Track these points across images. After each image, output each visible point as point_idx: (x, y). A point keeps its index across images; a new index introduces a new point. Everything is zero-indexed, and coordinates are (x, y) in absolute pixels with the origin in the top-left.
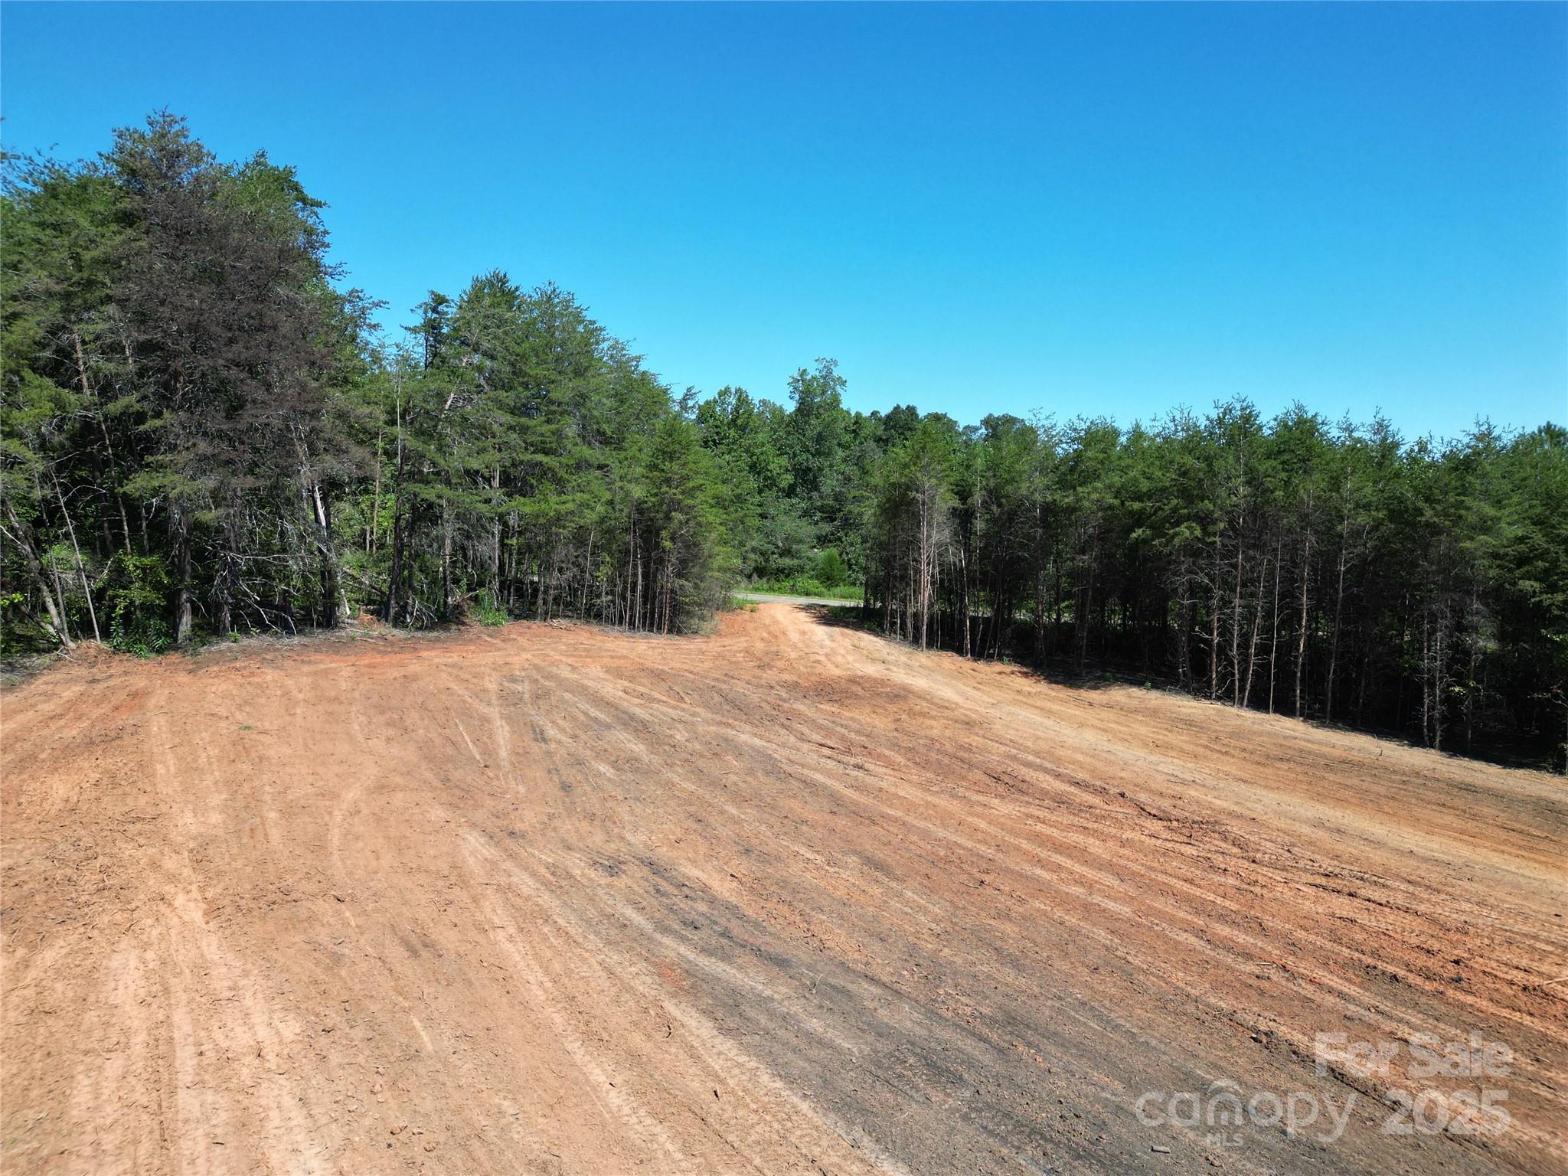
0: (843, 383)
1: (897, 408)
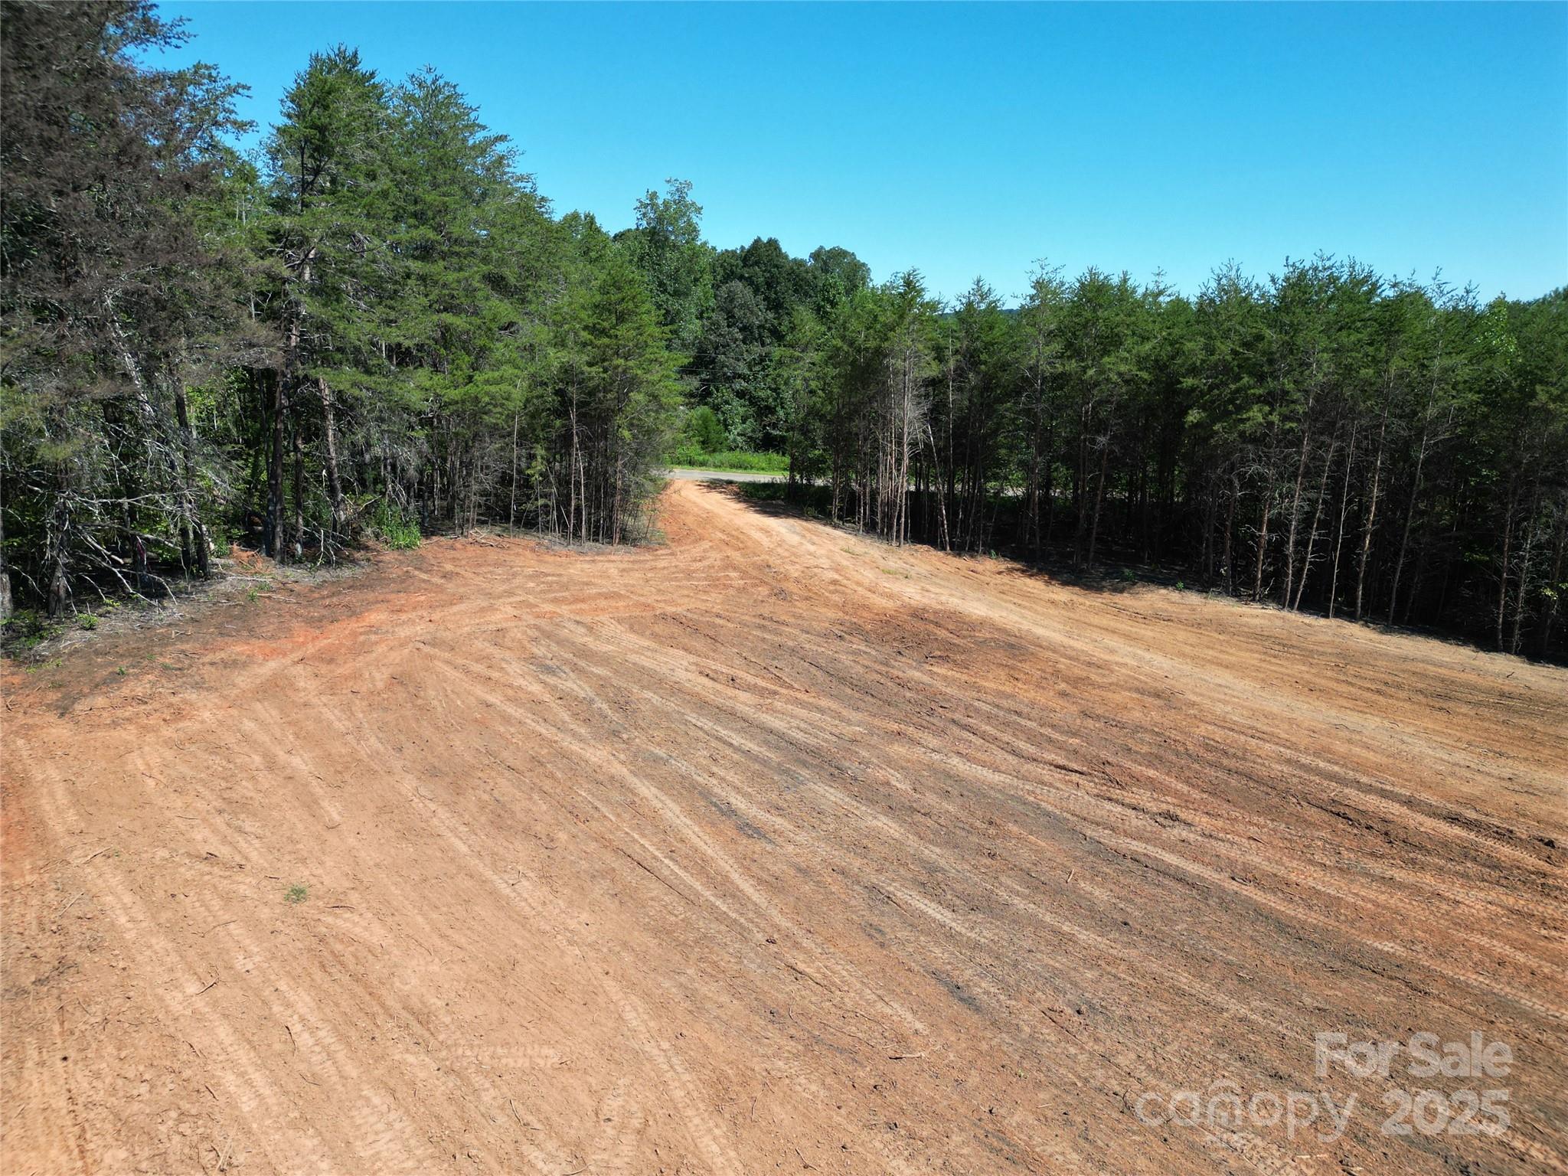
0: (699, 210)
1: (758, 241)
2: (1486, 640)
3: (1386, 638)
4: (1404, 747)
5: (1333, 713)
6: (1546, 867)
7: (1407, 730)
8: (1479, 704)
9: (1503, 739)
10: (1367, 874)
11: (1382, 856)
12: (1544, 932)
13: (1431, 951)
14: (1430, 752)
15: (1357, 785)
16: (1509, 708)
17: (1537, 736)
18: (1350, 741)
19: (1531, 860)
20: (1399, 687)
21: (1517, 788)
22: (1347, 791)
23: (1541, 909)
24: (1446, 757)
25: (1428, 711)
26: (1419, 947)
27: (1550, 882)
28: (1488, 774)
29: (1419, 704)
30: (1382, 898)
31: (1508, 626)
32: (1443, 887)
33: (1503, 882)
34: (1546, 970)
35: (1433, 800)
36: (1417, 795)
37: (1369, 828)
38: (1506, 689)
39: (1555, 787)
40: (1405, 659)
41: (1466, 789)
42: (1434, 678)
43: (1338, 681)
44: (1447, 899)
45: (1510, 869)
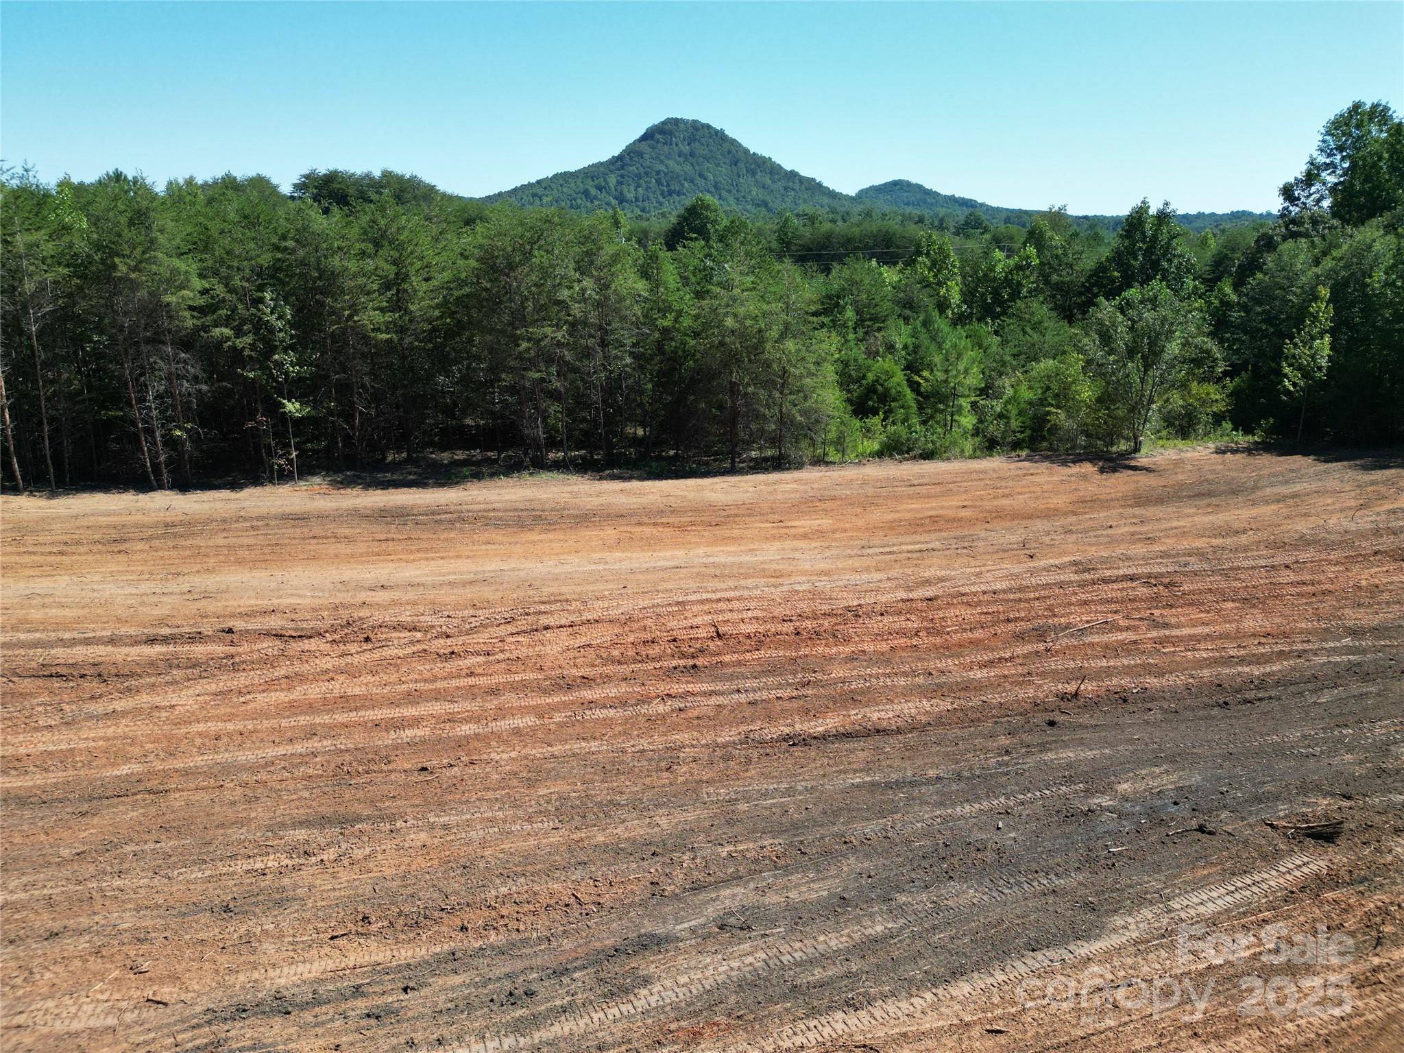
2: (142, 483)
3: (54, 502)
4: (95, 594)
5: (22, 585)
6: (232, 650)
7: (95, 579)
8: (151, 538)
9: (177, 561)
10: (91, 717)
11: (101, 696)
12: (242, 699)
13: (162, 755)
14: (120, 591)
15: (62, 642)
16: (175, 535)
17: (202, 550)
18: (44, 606)
19: (219, 649)
20: (78, 543)
21: (196, 597)
22: (53, 652)
23: (236, 683)
24: (134, 591)
25: (109, 556)
26: (152, 757)
27: (237, 659)
28: (172, 594)
29: (100, 553)
30: (110, 732)
31: (156, 467)
32: (158, 699)
33: (204, 674)
34: (250, 727)
35: (133, 631)
36: (116, 632)
37: (82, 676)
38: (169, 520)
39: (223, 587)
40: (77, 517)
41: (157, 612)
42: (108, 526)
43: (19, 554)
44: (164, 708)
45: (207, 662)
